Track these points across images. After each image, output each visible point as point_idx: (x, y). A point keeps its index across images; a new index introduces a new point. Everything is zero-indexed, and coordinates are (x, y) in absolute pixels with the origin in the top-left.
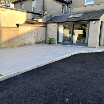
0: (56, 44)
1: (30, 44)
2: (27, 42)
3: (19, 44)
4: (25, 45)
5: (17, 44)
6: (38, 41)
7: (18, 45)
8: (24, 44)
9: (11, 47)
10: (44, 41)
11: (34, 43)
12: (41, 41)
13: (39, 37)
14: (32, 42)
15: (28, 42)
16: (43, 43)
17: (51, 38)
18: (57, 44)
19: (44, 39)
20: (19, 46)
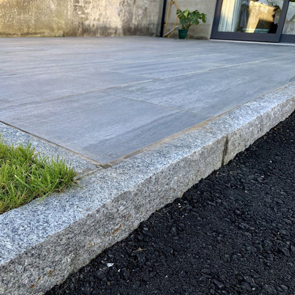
0: (207, 39)
1: (105, 32)
2: (95, 23)
3: (64, 26)
4: (85, 35)
5: (55, 26)
6: (134, 22)
7: (59, 29)
8: (81, 29)
9: (28, 34)
10: (154, 29)
11: (120, 31)
12: (145, 23)
13: (138, 7)
14: (113, 25)
15: (99, 19)
16: (151, 35)
17: (192, 10)
18: (209, 37)
19: (155, 18)
20: (61, 32)
